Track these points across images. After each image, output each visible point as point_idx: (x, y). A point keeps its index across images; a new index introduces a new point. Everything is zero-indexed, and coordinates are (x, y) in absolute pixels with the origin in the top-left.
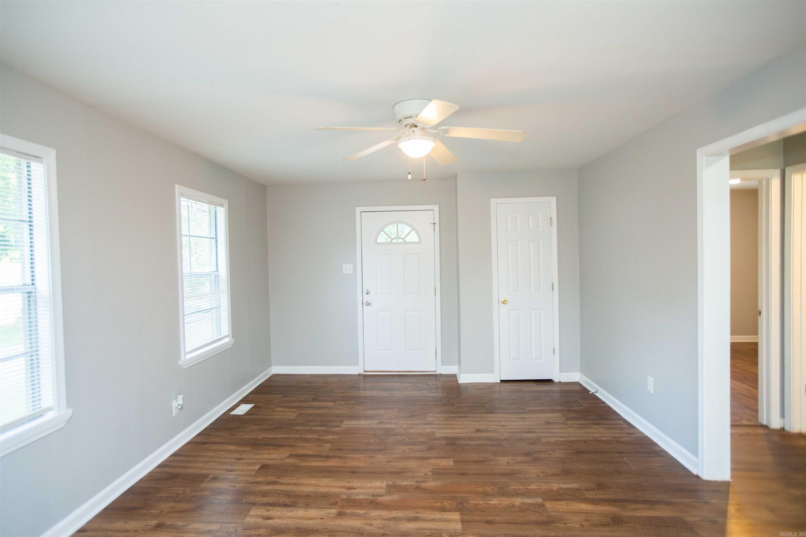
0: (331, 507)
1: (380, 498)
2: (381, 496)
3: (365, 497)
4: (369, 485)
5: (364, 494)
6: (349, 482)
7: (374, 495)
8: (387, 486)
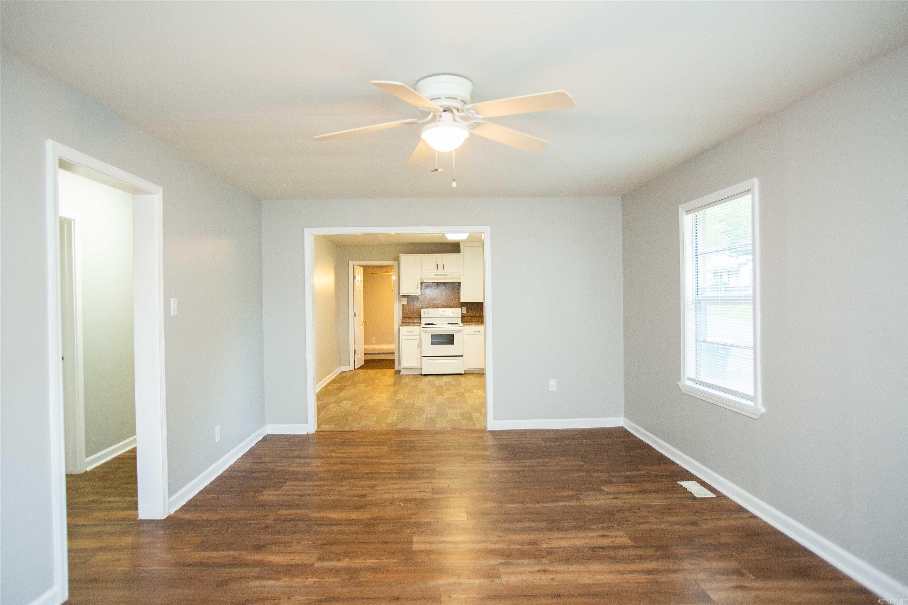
0: (550, 550)
1: (503, 561)
2: (502, 564)
3: (520, 561)
4: (524, 577)
5: (523, 565)
6: (552, 579)
7: (511, 564)
8: (499, 577)
